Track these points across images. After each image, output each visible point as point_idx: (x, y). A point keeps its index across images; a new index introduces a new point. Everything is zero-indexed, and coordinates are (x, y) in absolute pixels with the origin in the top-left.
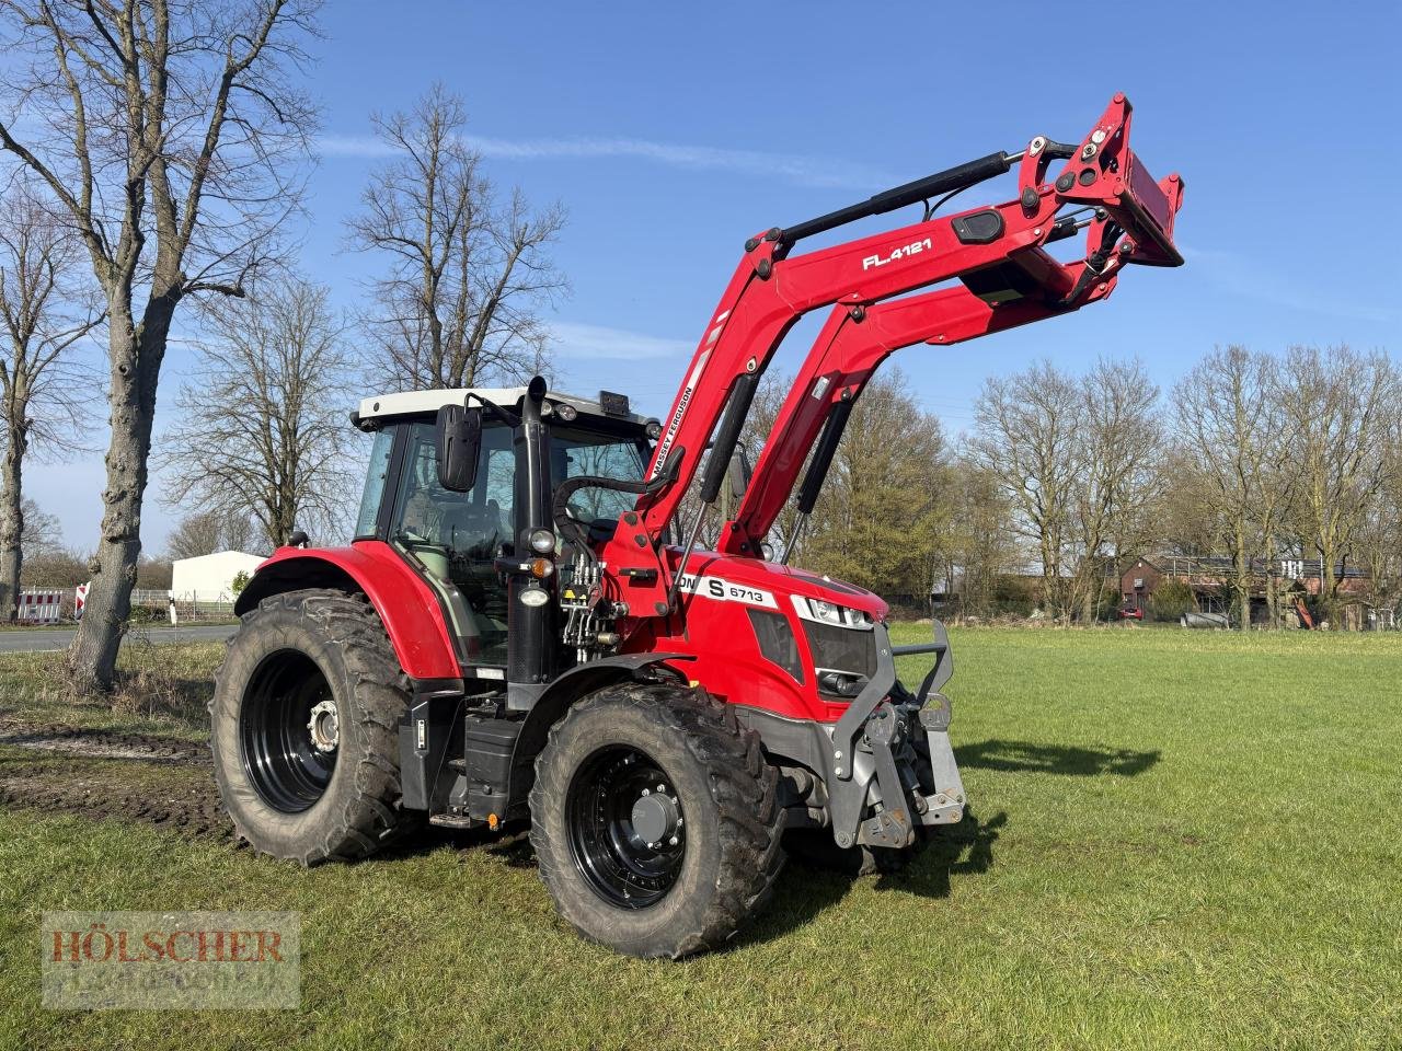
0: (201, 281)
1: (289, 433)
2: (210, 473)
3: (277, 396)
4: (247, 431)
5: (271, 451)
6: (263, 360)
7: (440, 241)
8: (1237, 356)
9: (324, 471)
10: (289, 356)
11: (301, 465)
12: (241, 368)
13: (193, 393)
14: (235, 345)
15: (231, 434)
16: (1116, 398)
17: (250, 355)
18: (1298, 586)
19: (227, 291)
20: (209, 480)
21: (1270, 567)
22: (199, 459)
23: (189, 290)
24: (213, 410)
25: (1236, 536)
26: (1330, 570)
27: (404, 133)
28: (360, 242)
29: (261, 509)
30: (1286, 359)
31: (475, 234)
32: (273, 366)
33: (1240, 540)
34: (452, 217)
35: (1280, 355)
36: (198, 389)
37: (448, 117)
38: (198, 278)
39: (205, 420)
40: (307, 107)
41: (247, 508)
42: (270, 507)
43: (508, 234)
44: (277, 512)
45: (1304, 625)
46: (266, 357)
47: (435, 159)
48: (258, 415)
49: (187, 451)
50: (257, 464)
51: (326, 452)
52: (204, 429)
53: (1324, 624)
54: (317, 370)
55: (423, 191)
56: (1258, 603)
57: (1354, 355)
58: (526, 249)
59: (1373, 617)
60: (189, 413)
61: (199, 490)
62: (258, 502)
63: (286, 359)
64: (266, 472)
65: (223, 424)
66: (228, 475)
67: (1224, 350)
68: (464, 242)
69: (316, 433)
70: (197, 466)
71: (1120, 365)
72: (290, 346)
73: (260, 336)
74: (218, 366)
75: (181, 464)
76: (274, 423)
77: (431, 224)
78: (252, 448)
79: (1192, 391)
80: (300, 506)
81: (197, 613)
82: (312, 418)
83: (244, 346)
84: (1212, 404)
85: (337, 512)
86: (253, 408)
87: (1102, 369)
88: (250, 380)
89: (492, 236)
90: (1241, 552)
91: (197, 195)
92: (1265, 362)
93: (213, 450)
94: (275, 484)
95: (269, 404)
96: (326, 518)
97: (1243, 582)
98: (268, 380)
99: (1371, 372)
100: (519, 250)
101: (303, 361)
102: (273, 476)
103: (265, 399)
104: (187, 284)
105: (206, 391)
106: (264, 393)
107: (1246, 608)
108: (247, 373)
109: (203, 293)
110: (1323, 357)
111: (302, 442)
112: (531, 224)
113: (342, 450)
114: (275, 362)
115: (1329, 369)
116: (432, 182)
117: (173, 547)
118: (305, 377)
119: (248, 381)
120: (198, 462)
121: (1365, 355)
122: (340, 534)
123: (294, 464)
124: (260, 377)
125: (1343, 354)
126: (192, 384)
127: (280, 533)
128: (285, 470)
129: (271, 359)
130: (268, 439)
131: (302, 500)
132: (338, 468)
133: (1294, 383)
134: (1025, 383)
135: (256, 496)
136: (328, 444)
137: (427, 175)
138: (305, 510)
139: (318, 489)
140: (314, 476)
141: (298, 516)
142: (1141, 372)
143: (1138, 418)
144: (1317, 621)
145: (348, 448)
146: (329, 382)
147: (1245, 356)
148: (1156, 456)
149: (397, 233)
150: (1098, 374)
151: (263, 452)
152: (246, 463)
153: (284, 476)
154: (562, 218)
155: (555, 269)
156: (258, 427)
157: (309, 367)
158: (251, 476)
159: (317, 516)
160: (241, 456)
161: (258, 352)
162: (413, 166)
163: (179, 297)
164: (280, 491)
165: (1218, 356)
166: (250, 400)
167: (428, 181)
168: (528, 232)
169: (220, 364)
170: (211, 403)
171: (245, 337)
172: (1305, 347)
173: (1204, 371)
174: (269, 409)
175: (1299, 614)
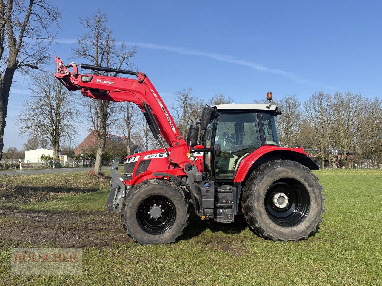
0: (23, 63)
1: (57, 114)
2: (34, 125)
3: (54, 103)
4: (45, 113)
5: (52, 119)
6: (49, 93)
7: (100, 56)
8: (321, 95)
9: (68, 125)
10: (57, 92)
11: (61, 123)
12: (43, 95)
13: (28, 102)
14: (41, 89)
15: (40, 114)
16: (289, 106)
17: (45, 92)
18: (336, 157)
19: (32, 67)
20: (34, 128)
21: (329, 152)
22: (30, 121)
23: (19, 66)
24: (34, 107)
25: (321, 143)
26: (345, 152)
27: (89, 23)
28: (76, 55)
29: (49, 136)
30: (334, 95)
31: (111, 55)
32: (53, 95)
33: (322, 144)
34: (104, 49)
35: (332, 94)
36: (30, 101)
37: (102, 19)
38: (22, 62)
39: (32, 110)
40: (58, 12)
41: (45, 135)
42: (52, 135)
43: (120, 55)
44: (54, 137)
45: (338, 167)
46: (50, 92)
47: (98, 32)
48: (48, 109)
49: (27, 119)
50: (48, 123)
51: (69, 120)
52: (32, 113)
53: (343, 167)
54: (66, 96)
55: (95, 41)
56: (326, 161)
57: (352, 95)
58: (126, 59)
59: (356, 165)
60: (27, 108)
61: (30, 130)
62: (48, 134)
63: (56, 93)
64: (51, 125)
65: (37, 111)
66: (39, 126)
67: (317, 93)
68: (108, 57)
69: (65, 114)
70: (30, 124)
71: (290, 97)
72: (57, 89)
73: (48, 86)
74: (36, 94)
75: (25, 123)
76: (53, 111)
77: (98, 51)
78: (47, 118)
79: (309, 104)
80: (61, 135)
81: (30, 166)
82: (64, 110)
83: (44, 89)
84: (314, 108)
85: (72, 137)
86: (47, 107)
87: (286, 98)
88: (46, 99)
89: (116, 55)
90: (322, 148)
91: (22, 37)
92: (328, 96)
93: (34, 119)
94: (53, 129)
95: (51, 106)
96: (69, 139)
97: (322, 156)
98: (51, 99)
99: (356, 99)
100: (124, 59)
101: (61, 94)
102: (53, 126)
103: (50, 104)
104: (19, 64)
105: (32, 102)
106: (50, 102)
107: (323, 163)
108: (45, 97)
109: (24, 67)
110: (343, 95)
111: (61, 117)
112: (127, 52)
113: (73, 119)
114: (53, 94)
115: (345, 98)
116: (98, 38)
117: (25, 147)
118: (62, 98)
119: (45, 99)
120: (30, 122)
121: (355, 94)
122: (73, 143)
123: (59, 123)
124: (49, 98)
125: (349, 94)
126: (28, 100)
127: (55, 143)
128: (56, 125)
129: (52, 93)
130: (51, 116)
131: (62, 134)
132: (72, 124)
133: (336, 102)
134: (265, 101)
135: (48, 132)
136: (69, 117)
137: (96, 36)
138: (63, 136)
139: (66, 130)
140: (65, 127)
141: (60, 138)
142: (296, 99)
143: (295, 111)
144: (341, 166)
145: (75, 118)
146: (69, 99)
147: (323, 95)
148: (299, 122)
149: (87, 53)
150: (284, 99)
151: (50, 119)
152: (45, 123)
153: (56, 126)
154: (137, 50)
155: (134, 65)
156: (48, 112)
157: (63, 95)
158: (46, 126)
159: (66, 138)
160: (43, 121)
161: (48, 91)
162: (92, 34)
163: (16, 68)
164: (55, 131)
165: (316, 95)
166: (45, 104)
167: (96, 38)
168: (126, 54)
169: (37, 94)
170: (34, 105)
171: (44, 86)
172: (338, 92)
173: (312, 99)
174: (52, 107)
175: (337, 164)
